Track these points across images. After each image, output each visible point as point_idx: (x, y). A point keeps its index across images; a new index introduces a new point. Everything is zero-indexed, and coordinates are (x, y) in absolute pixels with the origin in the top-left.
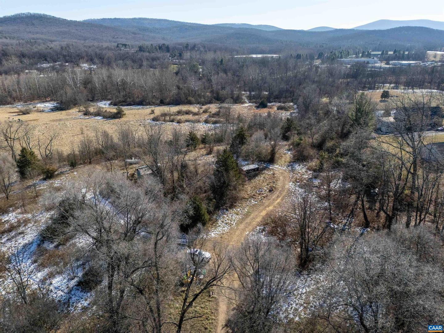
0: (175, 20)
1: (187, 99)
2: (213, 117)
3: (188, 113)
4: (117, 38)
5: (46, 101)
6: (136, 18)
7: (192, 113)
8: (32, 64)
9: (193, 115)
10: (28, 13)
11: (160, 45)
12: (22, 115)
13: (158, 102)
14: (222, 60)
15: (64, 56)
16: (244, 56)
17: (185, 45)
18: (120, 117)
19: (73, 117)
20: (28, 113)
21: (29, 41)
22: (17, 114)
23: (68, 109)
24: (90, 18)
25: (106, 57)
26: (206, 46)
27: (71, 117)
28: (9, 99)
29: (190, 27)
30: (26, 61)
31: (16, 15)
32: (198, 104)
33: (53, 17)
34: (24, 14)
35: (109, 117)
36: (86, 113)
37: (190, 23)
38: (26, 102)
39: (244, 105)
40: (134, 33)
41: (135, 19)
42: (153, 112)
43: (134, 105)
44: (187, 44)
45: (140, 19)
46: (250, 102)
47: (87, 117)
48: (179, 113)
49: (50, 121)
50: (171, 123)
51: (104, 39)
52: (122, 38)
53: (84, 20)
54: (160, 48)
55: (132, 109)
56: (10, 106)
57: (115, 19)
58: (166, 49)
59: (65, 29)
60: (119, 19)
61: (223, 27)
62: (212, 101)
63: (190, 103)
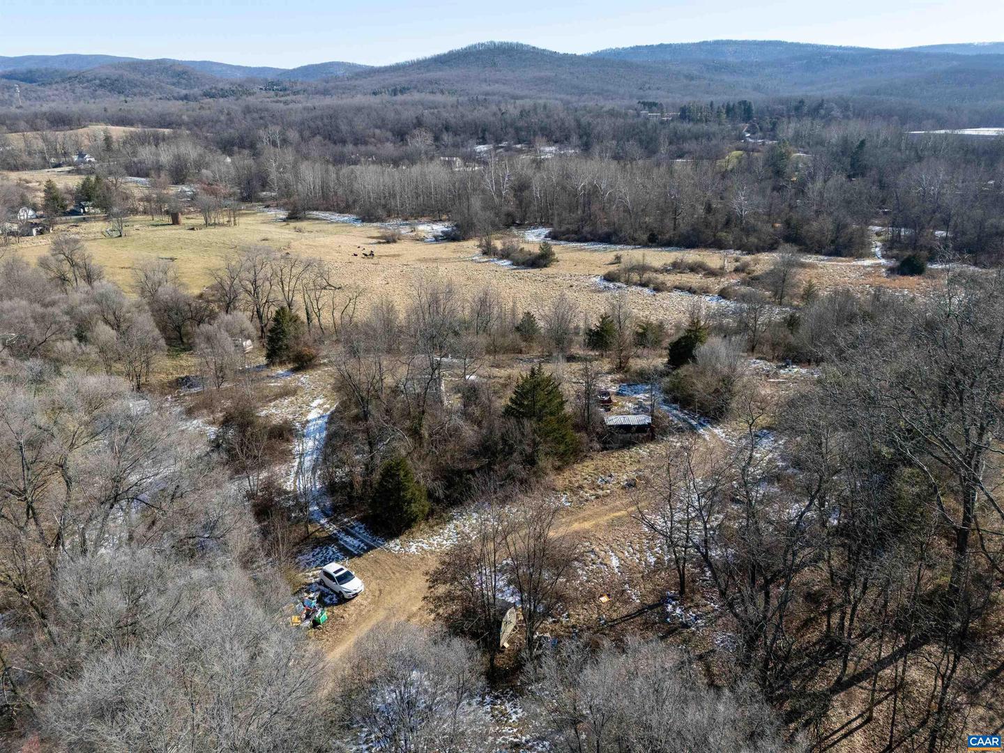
0: (801, 42)
1: (714, 236)
2: (749, 285)
3: (694, 268)
4: (649, 88)
5: (441, 220)
6: (707, 42)
7: (704, 270)
8: (455, 145)
9: (704, 275)
10: (491, 42)
11: (731, 104)
12: (384, 243)
13: (645, 237)
14: (863, 143)
15: (518, 130)
16: (943, 132)
17: (794, 104)
18: (545, 266)
19: (462, 256)
20: (394, 241)
21: (475, 98)
22: (375, 241)
23: (464, 239)
24: (608, 47)
25: (596, 132)
26: (851, 104)
27: (458, 255)
28: (380, 212)
29: (836, 56)
30: (447, 138)
31: (469, 48)
32: (738, 249)
33: (534, 48)
34: (482, 44)
35: (523, 264)
36: (488, 251)
37: (840, 48)
38: (407, 220)
39: (860, 263)
40: (690, 77)
41: (705, 43)
42: (618, 259)
43: (592, 240)
44: (802, 102)
45: (717, 43)
46: (883, 257)
47: (486, 260)
48: (677, 267)
49: (419, 260)
50: (639, 288)
51: (621, 91)
52: (658, 89)
53: (596, 51)
54: (729, 110)
55: (582, 250)
56: (378, 224)
57: (661, 46)
58: (744, 112)
59: (548, 73)
60: (670, 46)
61: (927, 55)
62: (775, 246)
63: (719, 245)
